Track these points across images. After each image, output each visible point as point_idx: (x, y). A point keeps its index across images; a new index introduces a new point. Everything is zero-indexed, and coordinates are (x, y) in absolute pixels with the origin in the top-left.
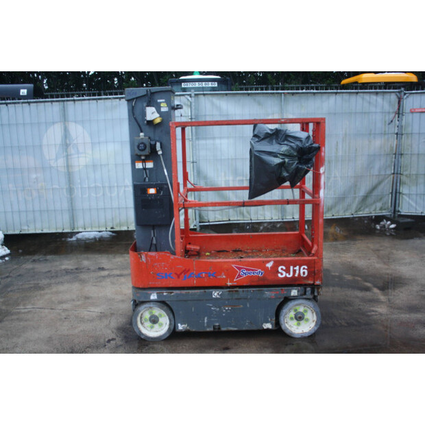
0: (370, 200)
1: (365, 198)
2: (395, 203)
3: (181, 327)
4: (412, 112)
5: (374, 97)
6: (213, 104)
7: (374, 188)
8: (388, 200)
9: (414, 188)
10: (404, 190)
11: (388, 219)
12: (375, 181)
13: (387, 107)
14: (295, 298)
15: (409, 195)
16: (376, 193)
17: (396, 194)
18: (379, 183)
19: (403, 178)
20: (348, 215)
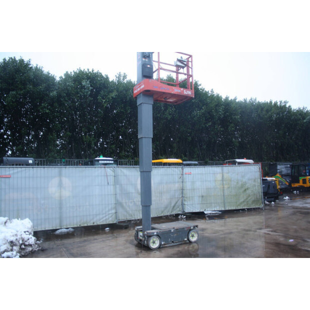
0: (176, 207)
1: (174, 206)
2: (183, 208)
3: (163, 243)
4: (186, 174)
5: (174, 168)
6: (121, 170)
7: (177, 203)
8: (181, 207)
9: (189, 202)
10: (186, 203)
11: (182, 215)
12: (177, 200)
13: (179, 173)
14: (192, 229)
15: (188, 205)
16: (177, 205)
17: (183, 204)
18: (178, 201)
19: (185, 198)
20: (169, 214)
